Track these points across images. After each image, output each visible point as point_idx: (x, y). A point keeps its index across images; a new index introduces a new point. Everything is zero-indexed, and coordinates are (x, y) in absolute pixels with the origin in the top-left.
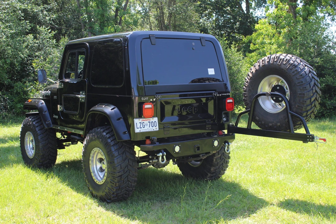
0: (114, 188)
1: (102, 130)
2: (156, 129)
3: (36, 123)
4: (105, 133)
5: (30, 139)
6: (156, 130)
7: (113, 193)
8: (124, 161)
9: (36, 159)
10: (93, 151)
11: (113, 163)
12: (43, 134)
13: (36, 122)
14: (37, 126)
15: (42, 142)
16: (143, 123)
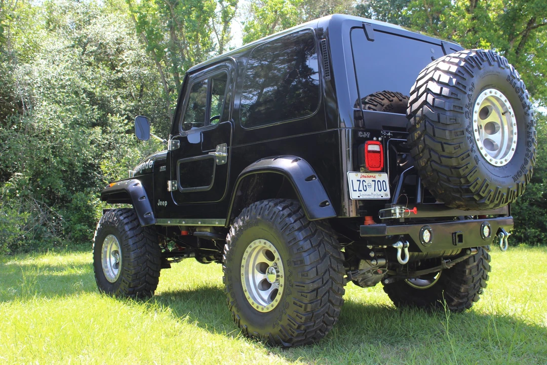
0: (301, 316)
2: (386, 195)
3: (124, 218)
4: (280, 207)
5: (111, 249)
6: (385, 197)
7: (299, 327)
8: (322, 261)
9: (124, 281)
10: (251, 247)
11: (301, 263)
12: (136, 236)
13: (125, 215)
14: (126, 224)
15: (135, 251)
16: (364, 182)
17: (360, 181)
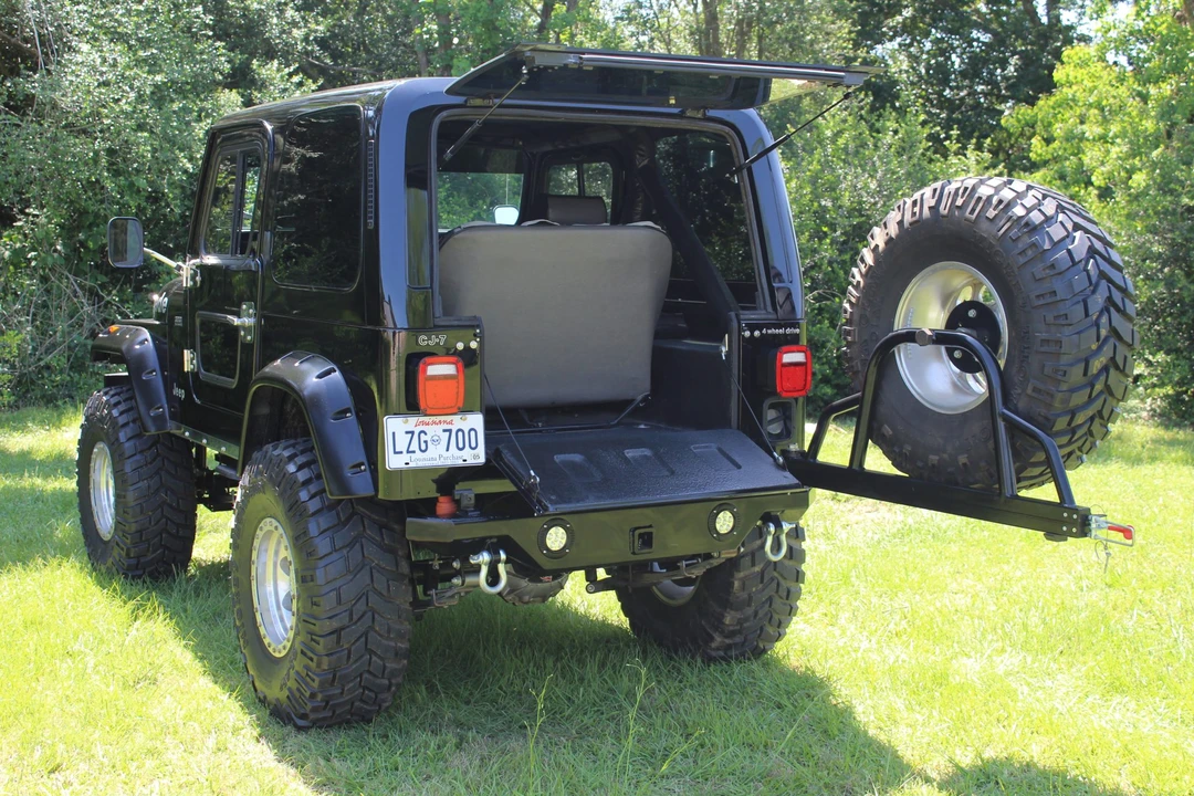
0: (314, 677)
1: (286, 454)
2: (476, 457)
3: (121, 413)
4: (295, 463)
6: (474, 461)
7: (313, 696)
8: (354, 577)
10: (261, 529)
11: (312, 580)
12: (141, 452)
14: (124, 425)
15: (139, 485)
16: (422, 435)
17: (412, 433)
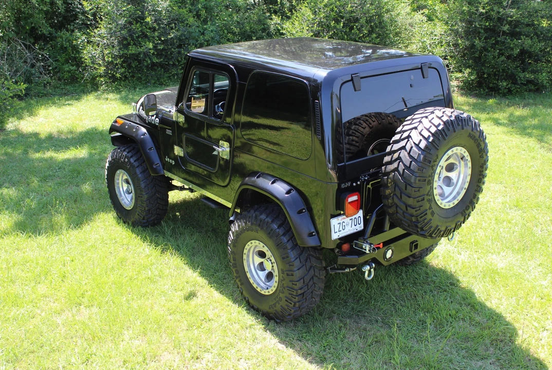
2: (360, 227)
3: (135, 161)
5: (122, 177)
10: (251, 242)
13: (135, 158)
16: (343, 223)
17: (340, 223)
